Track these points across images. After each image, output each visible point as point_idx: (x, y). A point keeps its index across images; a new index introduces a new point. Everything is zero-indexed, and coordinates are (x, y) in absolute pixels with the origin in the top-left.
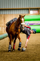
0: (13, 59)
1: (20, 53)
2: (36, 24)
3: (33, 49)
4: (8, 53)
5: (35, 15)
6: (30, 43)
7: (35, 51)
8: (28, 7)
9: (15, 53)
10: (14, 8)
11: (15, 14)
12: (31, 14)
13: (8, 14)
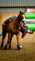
0: (9, 57)
1: (17, 51)
2: (33, 22)
3: (30, 47)
4: (4, 51)
5: (33, 14)
6: (27, 41)
7: (32, 49)
8: (25, 6)
9: (11, 51)
10: (10, 6)
11: (11, 12)
12: (29, 13)
13: (5, 12)
